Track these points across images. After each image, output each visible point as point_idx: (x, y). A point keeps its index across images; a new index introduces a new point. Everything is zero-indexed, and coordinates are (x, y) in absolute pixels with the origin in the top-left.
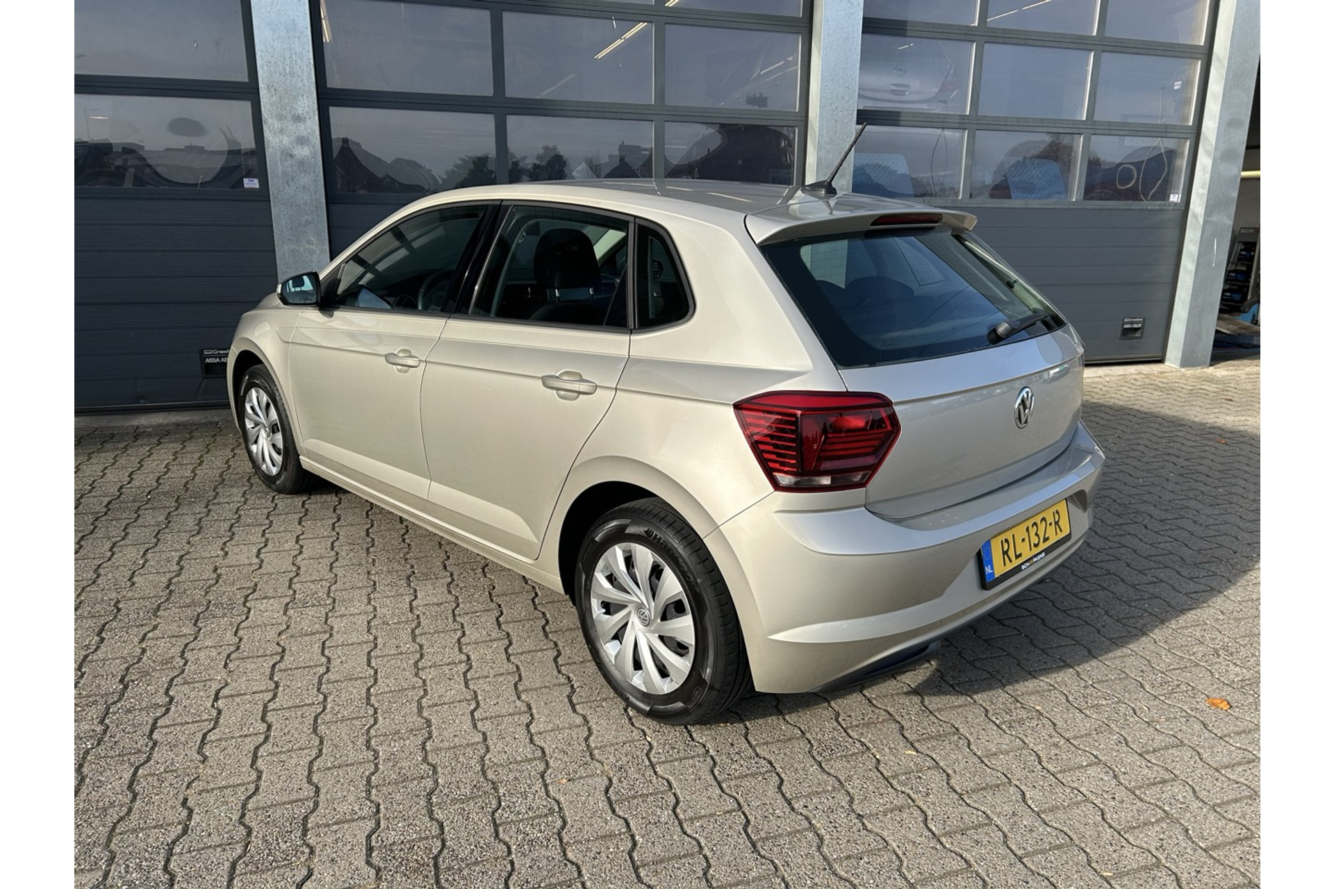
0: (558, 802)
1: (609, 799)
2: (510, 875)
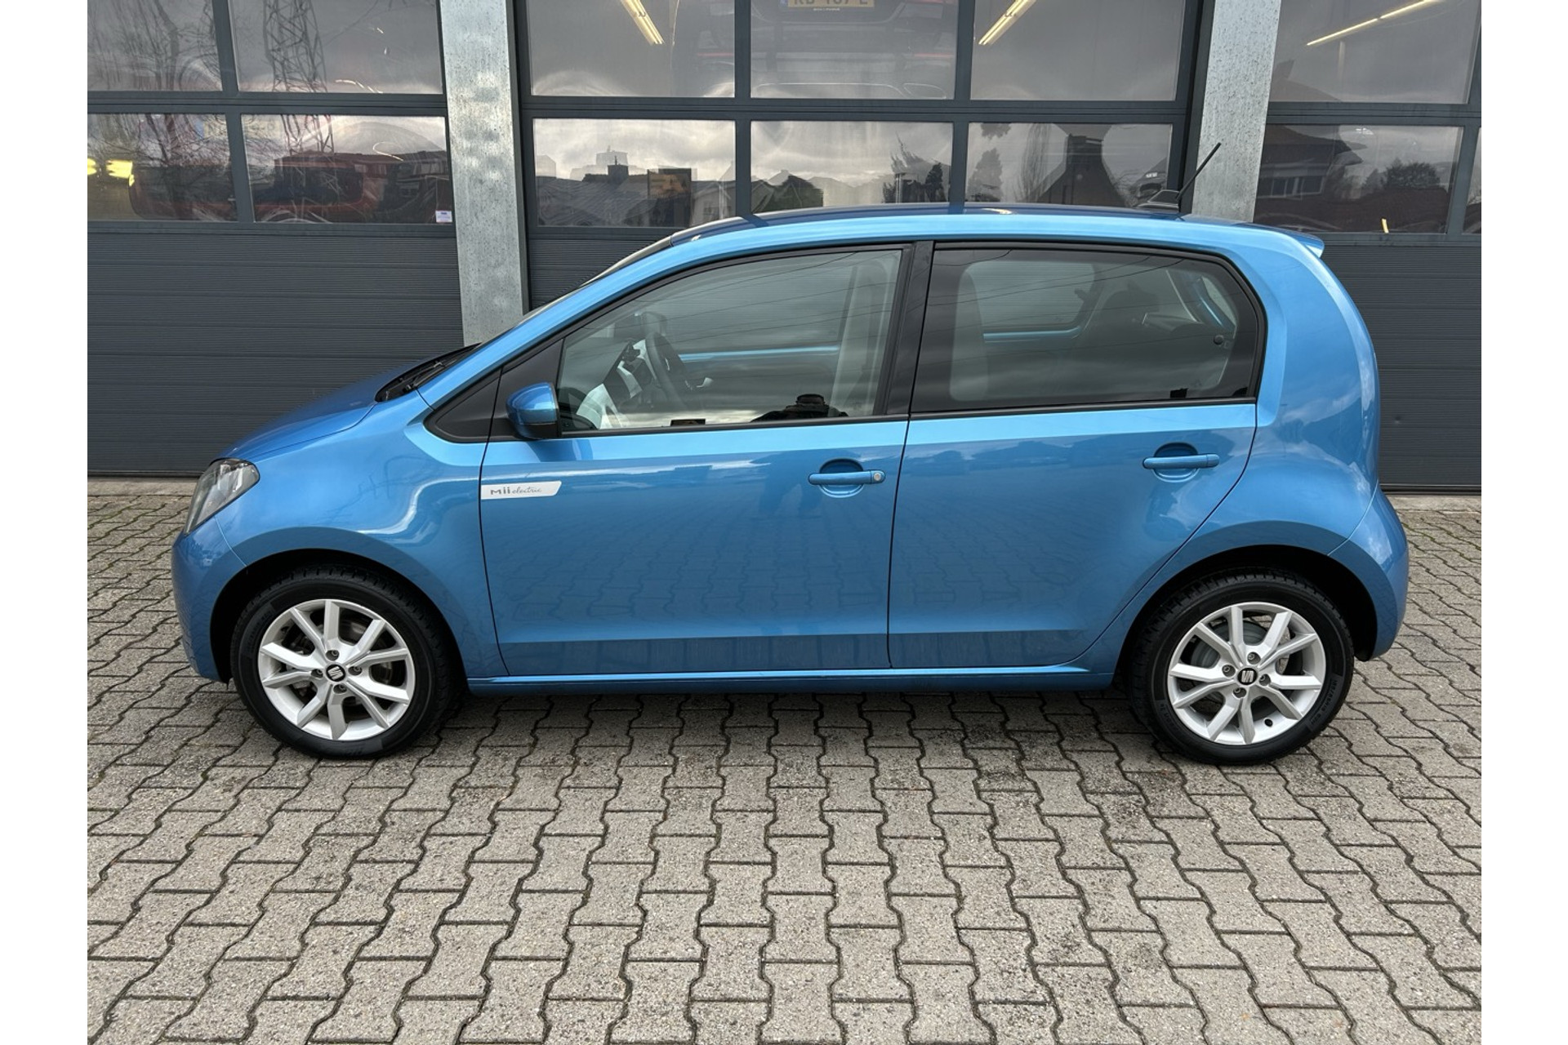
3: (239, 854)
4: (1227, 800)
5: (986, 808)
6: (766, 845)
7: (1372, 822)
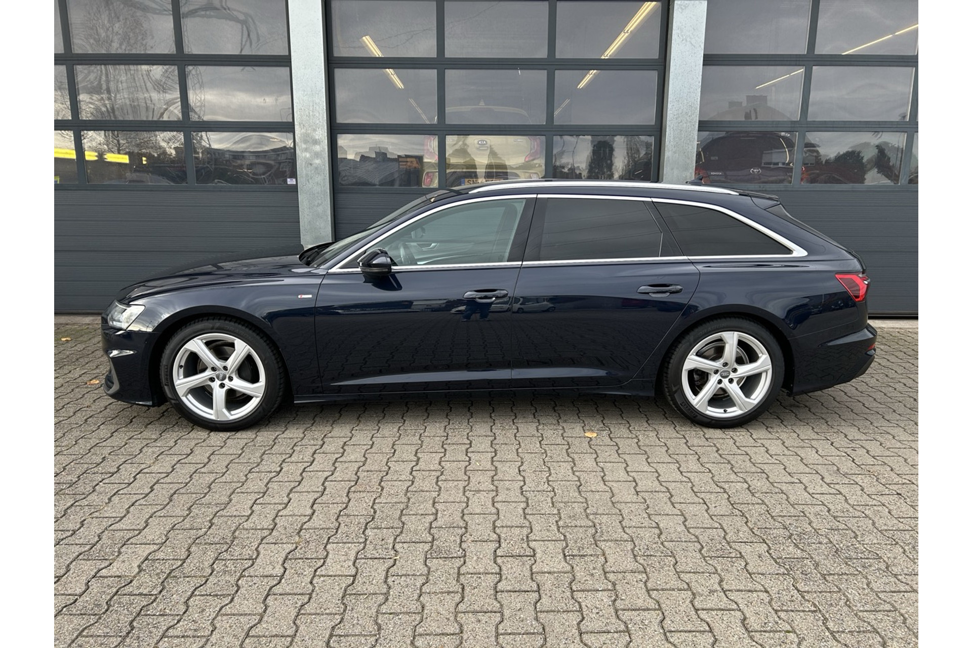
3: (214, 452)
4: (646, 433)
5: (539, 435)
6: (442, 447)
7: (707, 439)
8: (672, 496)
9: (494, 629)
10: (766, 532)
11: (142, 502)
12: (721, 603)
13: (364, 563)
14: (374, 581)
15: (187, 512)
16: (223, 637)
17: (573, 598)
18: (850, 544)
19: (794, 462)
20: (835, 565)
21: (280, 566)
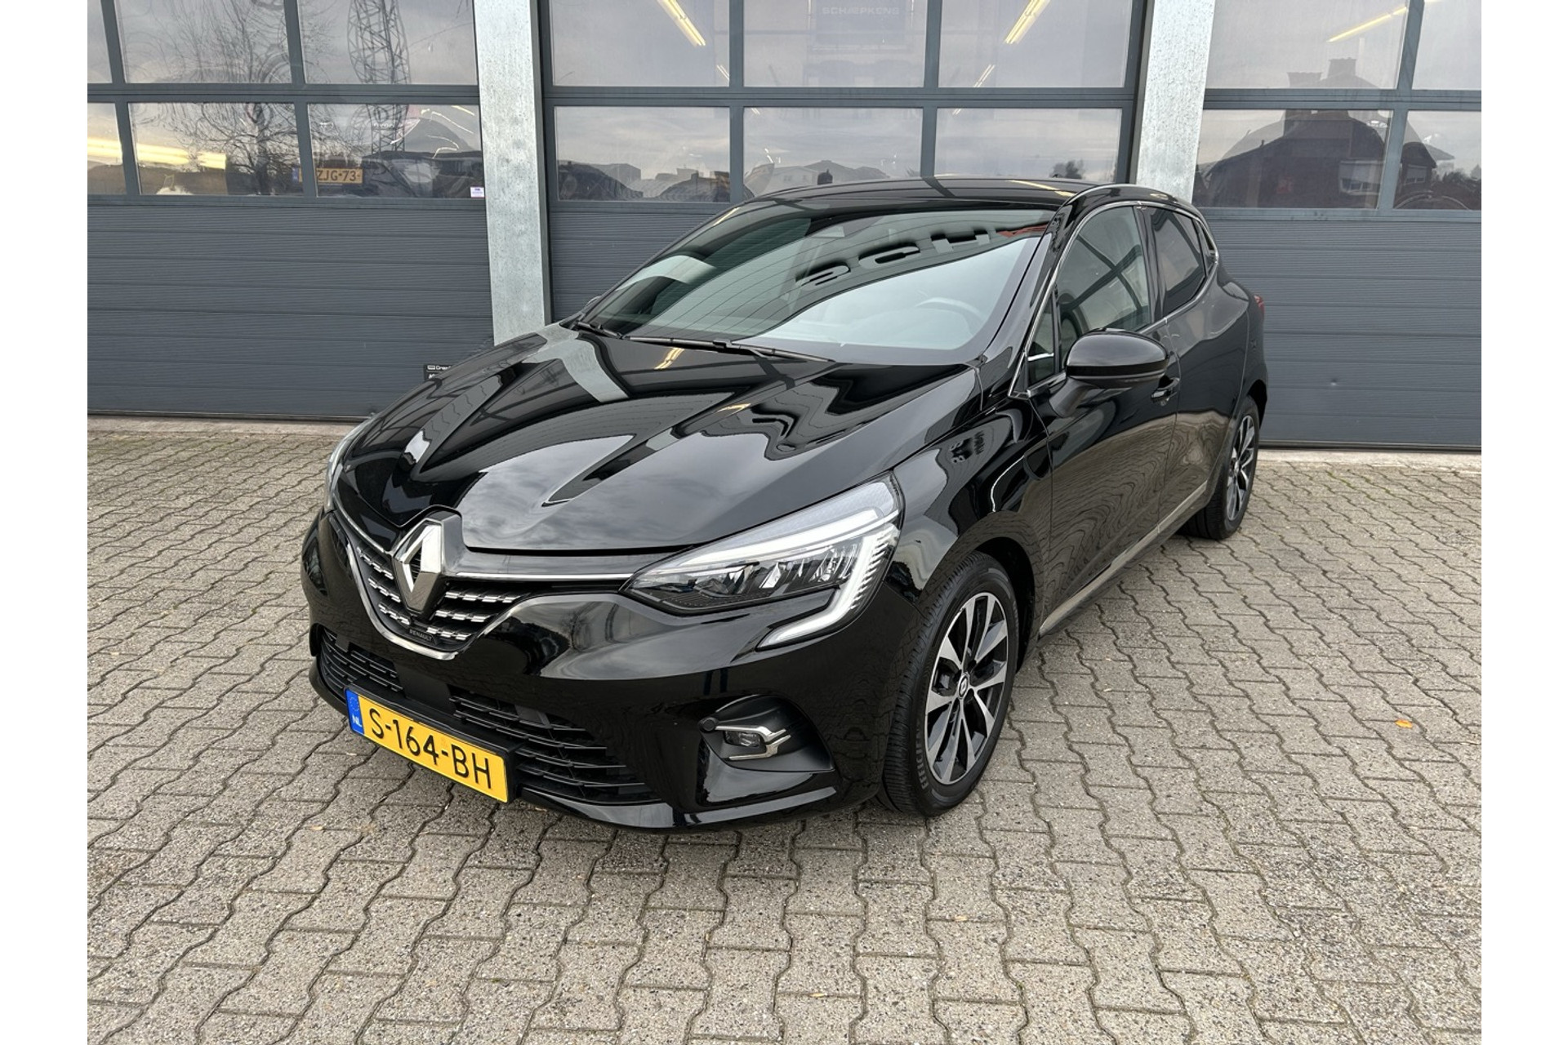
0: (289, 847)
1: (338, 856)
2: (166, 904)
8: (1087, 770)
9: (684, 1026)
10: (1262, 851)
11: (121, 740)
12: (1149, 997)
13: (475, 876)
14: (484, 912)
15: (191, 763)
16: (172, 1008)
17: (853, 967)
18: (1429, 885)
19: (1335, 715)
20: (1395, 927)
21: (320, 874)
